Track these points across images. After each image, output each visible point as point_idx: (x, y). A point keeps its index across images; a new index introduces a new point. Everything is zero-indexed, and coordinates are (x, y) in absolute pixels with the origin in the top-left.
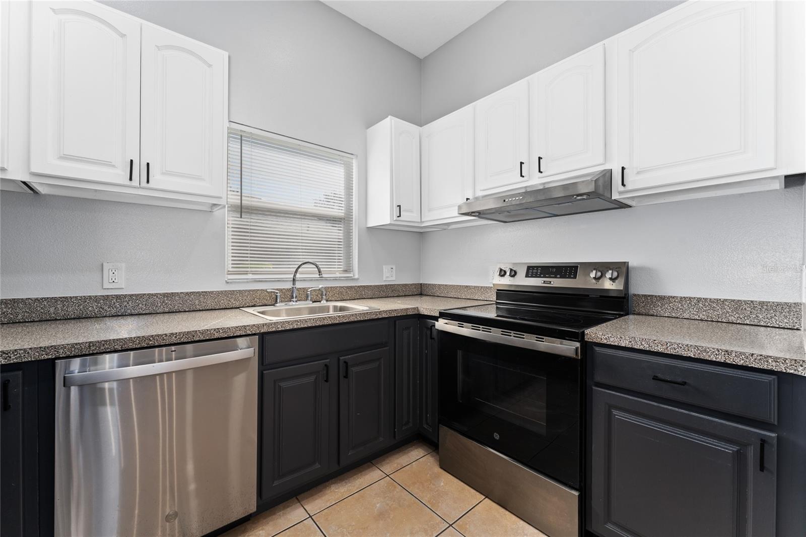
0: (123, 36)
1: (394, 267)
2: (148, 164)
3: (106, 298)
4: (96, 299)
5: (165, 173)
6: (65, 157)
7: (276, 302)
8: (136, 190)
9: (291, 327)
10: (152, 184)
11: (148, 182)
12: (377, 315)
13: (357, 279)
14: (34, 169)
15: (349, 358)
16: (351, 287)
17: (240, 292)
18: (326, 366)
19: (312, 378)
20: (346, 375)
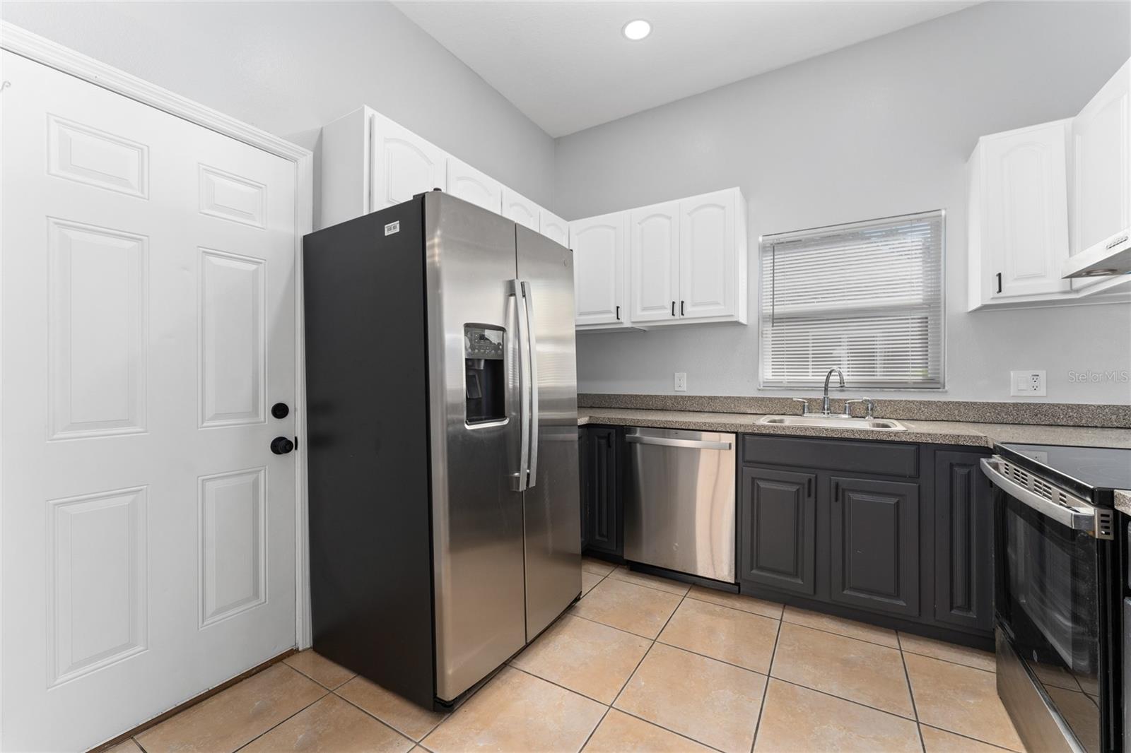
1: (1041, 372)
2: (682, 302)
3: (675, 398)
4: (671, 398)
6: (644, 309)
7: (804, 412)
8: (678, 320)
9: (768, 432)
10: (687, 315)
11: (682, 314)
12: (891, 436)
14: (633, 319)
15: (844, 481)
16: (929, 403)
17: (770, 399)
18: (810, 481)
19: (794, 488)
20: (837, 500)
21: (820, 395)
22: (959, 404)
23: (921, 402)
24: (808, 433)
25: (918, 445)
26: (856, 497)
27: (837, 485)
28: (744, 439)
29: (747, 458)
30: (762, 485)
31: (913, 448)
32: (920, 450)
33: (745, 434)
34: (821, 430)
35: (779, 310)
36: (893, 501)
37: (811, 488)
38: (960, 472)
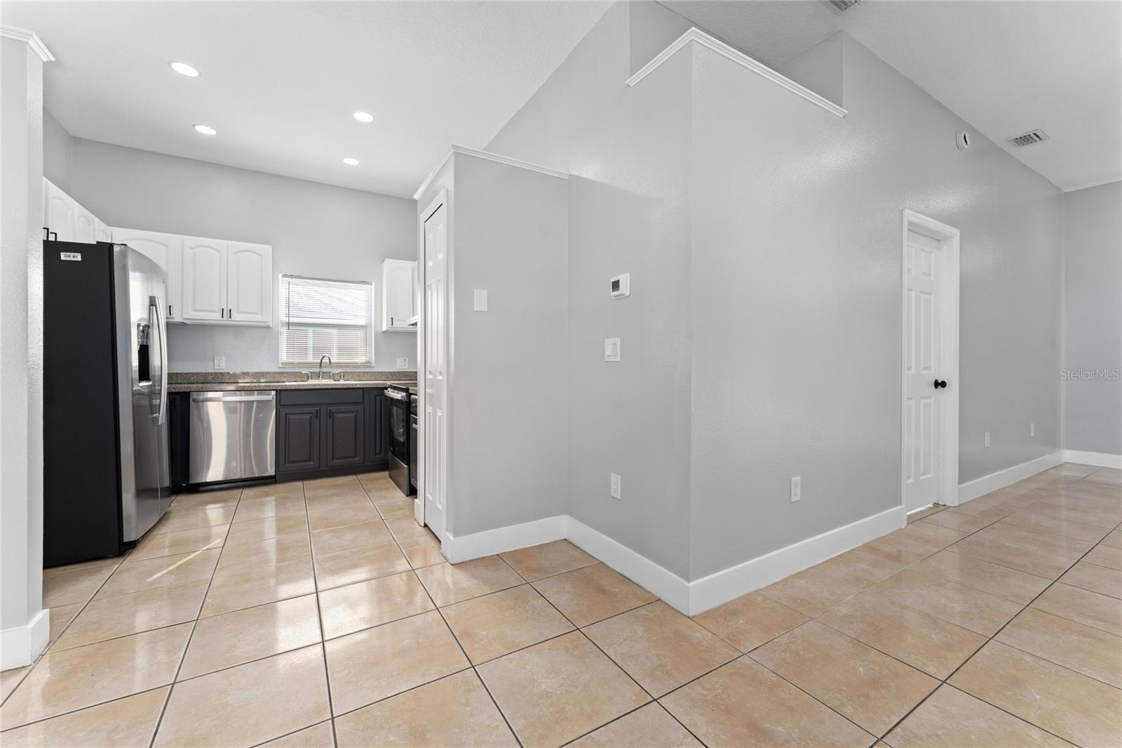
0: (219, 251)
1: (407, 359)
2: (230, 310)
3: (215, 374)
4: (211, 374)
5: (238, 312)
6: (196, 310)
7: (308, 380)
8: (225, 321)
10: (232, 318)
11: (230, 317)
13: (374, 367)
14: (185, 317)
15: (333, 409)
16: (368, 372)
17: (287, 373)
18: (317, 411)
19: (309, 416)
20: (330, 418)
21: (317, 370)
22: (379, 372)
23: (364, 372)
24: (316, 387)
25: (363, 388)
26: (338, 415)
27: (330, 410)
28: (280, 394)
29: (282, 404)
30: (291, 417)
31: (361, 391)
32: (364, 390)
33: (281, 390)
34: (323, 385)
35: (292, 320)
36: (354, 414)
37: (317, 415)
38: (378, 398)
